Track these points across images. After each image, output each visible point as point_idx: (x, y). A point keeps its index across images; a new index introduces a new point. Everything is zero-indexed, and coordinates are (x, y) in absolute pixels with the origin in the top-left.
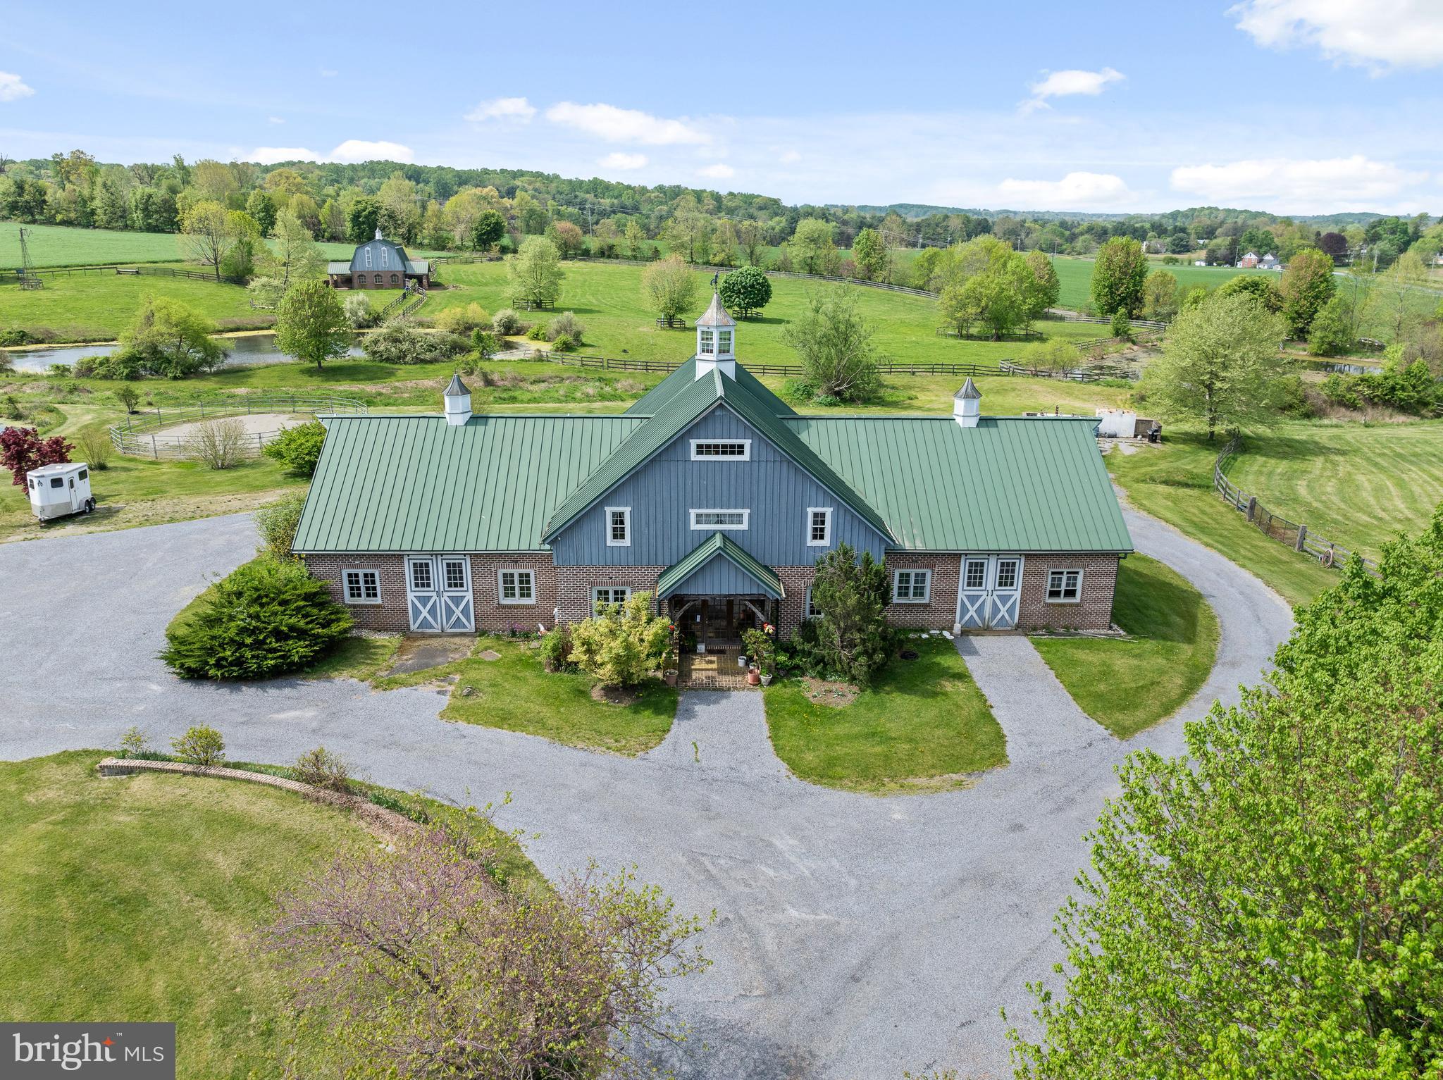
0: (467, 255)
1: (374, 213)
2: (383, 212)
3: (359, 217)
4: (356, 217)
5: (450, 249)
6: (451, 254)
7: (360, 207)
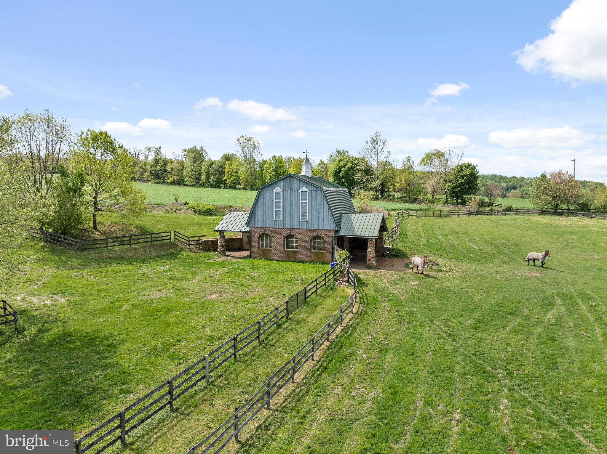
0: (438, 207)
1: (352, 168)
2: (360, 167)
3: (340, 171)
4: (337, 172)
5: (420, 202)
6: (422, 206)
7: (341, 164)
